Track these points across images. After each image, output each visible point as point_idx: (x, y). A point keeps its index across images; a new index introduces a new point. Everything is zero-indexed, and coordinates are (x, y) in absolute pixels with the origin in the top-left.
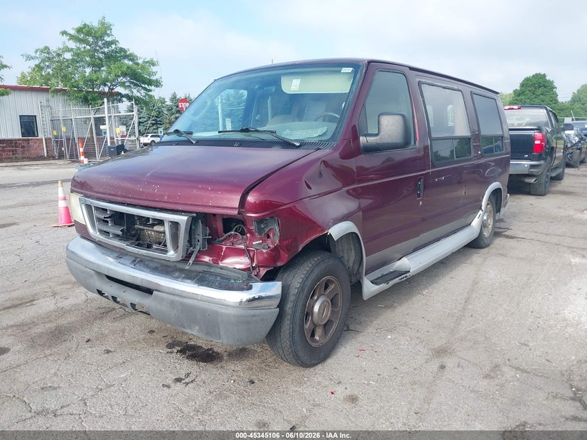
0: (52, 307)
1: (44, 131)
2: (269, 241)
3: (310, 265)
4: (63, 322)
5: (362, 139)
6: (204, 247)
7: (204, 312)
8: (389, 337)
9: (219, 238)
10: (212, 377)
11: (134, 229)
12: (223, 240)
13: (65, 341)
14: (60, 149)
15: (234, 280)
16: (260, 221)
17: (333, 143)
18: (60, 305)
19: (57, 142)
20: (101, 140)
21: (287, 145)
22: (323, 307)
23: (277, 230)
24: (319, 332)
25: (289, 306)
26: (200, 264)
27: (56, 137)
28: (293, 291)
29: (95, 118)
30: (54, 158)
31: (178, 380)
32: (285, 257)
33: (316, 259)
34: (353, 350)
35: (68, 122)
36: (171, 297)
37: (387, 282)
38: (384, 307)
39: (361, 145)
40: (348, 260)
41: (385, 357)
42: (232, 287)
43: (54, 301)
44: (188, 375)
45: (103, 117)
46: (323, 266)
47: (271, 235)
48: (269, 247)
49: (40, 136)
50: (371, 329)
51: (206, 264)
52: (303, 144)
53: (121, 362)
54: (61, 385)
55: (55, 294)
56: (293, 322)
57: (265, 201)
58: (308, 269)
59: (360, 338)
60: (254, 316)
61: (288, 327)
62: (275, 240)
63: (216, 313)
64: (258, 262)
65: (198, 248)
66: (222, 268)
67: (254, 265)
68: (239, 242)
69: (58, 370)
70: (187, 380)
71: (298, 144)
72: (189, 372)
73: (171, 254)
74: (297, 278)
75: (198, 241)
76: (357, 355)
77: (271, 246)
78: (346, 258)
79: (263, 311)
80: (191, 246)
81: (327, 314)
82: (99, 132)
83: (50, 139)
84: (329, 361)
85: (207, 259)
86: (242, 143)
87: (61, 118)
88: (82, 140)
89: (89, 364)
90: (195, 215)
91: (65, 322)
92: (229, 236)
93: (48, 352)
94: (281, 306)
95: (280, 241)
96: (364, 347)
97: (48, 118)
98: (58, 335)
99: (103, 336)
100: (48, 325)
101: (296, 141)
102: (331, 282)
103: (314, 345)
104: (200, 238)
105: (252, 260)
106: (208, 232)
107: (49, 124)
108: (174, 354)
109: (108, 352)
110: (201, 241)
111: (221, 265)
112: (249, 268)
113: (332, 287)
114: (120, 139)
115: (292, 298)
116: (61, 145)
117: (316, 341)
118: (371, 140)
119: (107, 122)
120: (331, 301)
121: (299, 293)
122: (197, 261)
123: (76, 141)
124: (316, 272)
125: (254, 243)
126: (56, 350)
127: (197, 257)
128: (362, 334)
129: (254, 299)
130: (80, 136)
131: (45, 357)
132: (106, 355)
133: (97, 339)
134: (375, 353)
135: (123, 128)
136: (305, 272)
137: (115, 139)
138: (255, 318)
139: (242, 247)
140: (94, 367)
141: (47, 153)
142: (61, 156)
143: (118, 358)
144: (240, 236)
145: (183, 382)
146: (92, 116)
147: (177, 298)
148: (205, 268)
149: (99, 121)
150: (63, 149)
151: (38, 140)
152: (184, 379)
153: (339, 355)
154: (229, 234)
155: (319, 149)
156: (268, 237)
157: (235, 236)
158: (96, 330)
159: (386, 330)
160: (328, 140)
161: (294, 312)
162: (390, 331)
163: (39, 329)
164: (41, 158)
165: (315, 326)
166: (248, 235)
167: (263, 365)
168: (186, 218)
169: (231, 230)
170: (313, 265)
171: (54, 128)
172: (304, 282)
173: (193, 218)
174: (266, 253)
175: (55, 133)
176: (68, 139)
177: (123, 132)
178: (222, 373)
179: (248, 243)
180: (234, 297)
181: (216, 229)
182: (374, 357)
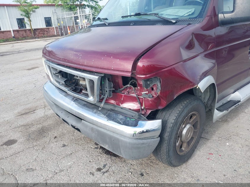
0: (43, 115)
1: (55, 23)
2: (153, 93)
3: (182, 107)
4: (46, 124)
5: (221, 16)
6: (110, 95)
7: (111, 137)
8: (228, 144)
9: (120, 88)
10: (118, 169)
11: (74, 79)
12: (122, 90)
13: (44, 137)
14: (61, 32)
15: (130, 118)
16: (146, 80)
17: (200, 19)
18: (46, 113)
19: (60, 28)
20: (77, 27)
21: (166, 22)
22: (188, 131)
23: (159, 86)
24: (185, 145)
25: (166, 135)
26: (109, 105)
27: (59, 26)
28: (170, 125)
29: (74, 17)
30: (59, 36)
31: (99, 170)
32: (164, 103)
33: (185, 102)
34: (205, 154)
35: (63, 19)
36: (92, 126)
37: (227, 109)
38: (222, 121)
39: (220, 19)
40: (204, 98)
41: (227, 160)
42: (128, 124)
43: (44, 111)
44: (105, 166)
45: (77, 16)
46: (190, 107)
47: (155, 88)
48: (153, 96)
49: (53, 27)
50: (215, 138)
51: (113, 104)
52: (178, 21)
53: (70, 153)
54: (37, 168)
55: (45, 107)
56: (169, 145)
57: (151, 65)
58: (180, 109)
59: (209, 144)
60: (143, 144)
61: (165, 148)
62: (158, 91)
63: (118, 140)
64: (145, 106)
65: (106, 96)
66: (122, 108)
67: (143, 108)
68: (133, 92)
69: (37, 157)
70: (104, 170)
71: (174, 21)
72: (105, 163)
73: (91, 99)
74: (172, 116)
75: (107, 91)
76: (208, 157)
77: (155, 96)
78: (203, 97)
79: (149, 140)
80: (102, 94)
81: (191, 135)
82: (77, 23)
83: (57, 27)
84: (191, 161)
85: (112, 102)
86: (136, 23)
87: (61, 18)
88: (69, 27)
89: (53, 154)
90: (103, 75)
91: (47, 124)
92: (126, 87)
93: (35, 144)
94: (161, 136)
95: (161, 93)
96: (212, 151)
97: (56, 18)
98: (42, 132)
99: (64, 134)
100: (38, 126)
101: (173, 19)
102: (194, 115)
103: (181, 154)
104: (108, 89)
105: (141, 105)
106: (112, 86)
107: (56, 20)
108: (99, 149)
109: (64, 146)
110: (108, 91)
111: (121, 106)
112: (139, 109)
113: (194, 117)
114: (86, 25)
115: (168, 130)
116: (62, 30)
117: (182, 151)
118: (227, 16)
119: (79, 18)
120: (193, 126)
121: (173, 127)
122: (107, 102)
123: (67, 27)
124: (186, 111)
125: (143, 93)
126: (39, 143)
127: (106, 100)
128: (209, 141)
129: (143, 132)
130: (69, 25)
131: (33, 147)
132: (63, 148)
133: (60, 137)
134: (219, 157)
135: (86, 21)
136: (178, 112)
137: (83, 26)
138: (144, 145)
139: (134, 95)
140: (56, 156)
141: (57, 33)
142: (62, 35)
143: (68, 150)
144: (134, 88)
145: (102, 171)
146: (73, 16)
147: (95, 127)
148: (112, 107)
149: (76, 18)
150: (62, 31)
151: (53, 28)
152: (102, 170)
153: (196, 157)
154: (126, 86)
155: (190, 24)
156: (152, 89)
157: (130, 88)
158: (60, 130)
159: (225, 139)
160: (196, 18)
161: (170, 139)
162: (228, 139)
163: (33, 129)
164: (54, 36)
165: (182, 142)
166: (139, 88)
167: (149, 162)
168: (97, 77)
169: (127, 84)
170: (183, 107)
171: (58, 23)
172: (177, 119)
173: (102, 77)
174: (151, 101)
175: (59, 25)
176: (64, 27)
177: (86, 23)
178: (124, 166)
179: (138, 92)
180: (129, 130)
181: (118, 83)
182: (219, 160)
